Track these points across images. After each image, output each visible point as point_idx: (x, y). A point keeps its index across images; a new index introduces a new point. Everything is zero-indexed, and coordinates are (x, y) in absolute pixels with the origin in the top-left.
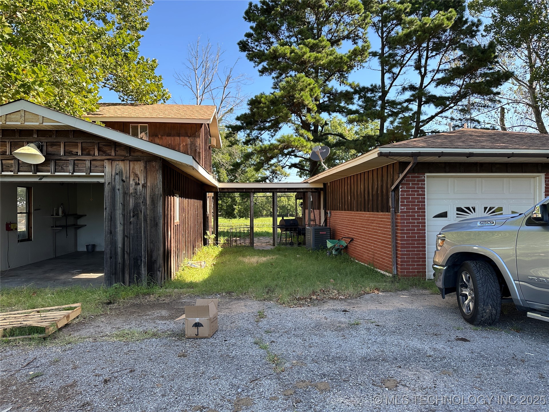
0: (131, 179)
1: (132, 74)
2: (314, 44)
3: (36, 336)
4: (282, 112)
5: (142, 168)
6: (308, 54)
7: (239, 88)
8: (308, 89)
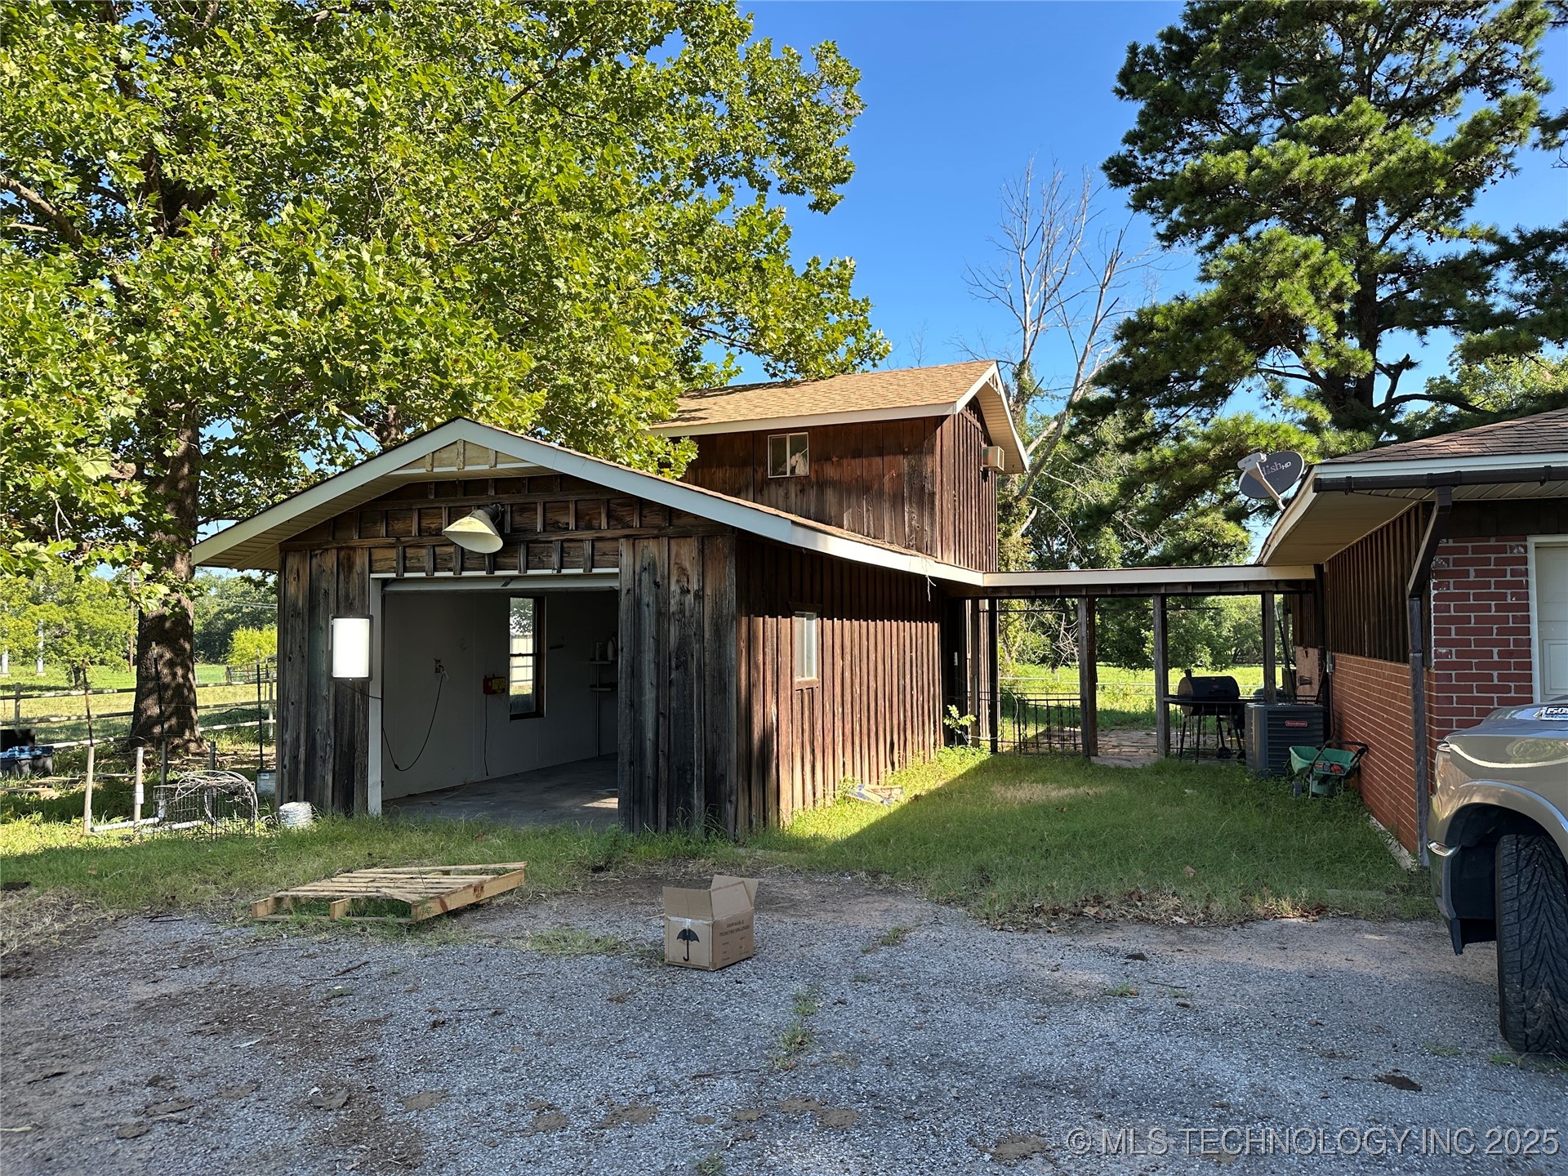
0: (673, 580)
1: (770, 311)
2: (1327, 129)
3: (390, 918)
4: (1219, 348)
5: (695, 554)
6: (1306, 165)
7: (1151, 281)
8: (1301, 272)
